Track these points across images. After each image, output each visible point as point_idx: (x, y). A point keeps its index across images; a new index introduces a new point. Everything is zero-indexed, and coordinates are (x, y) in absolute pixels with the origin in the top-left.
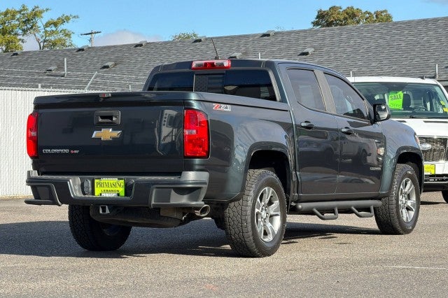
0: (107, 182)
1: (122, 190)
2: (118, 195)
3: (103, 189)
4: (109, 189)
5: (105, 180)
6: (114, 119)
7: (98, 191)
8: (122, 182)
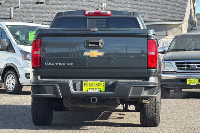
0: (92, 83)
1: (103, 88)
2: (100, 91)
3: (89, 87)
4: (93, 87)
5: (90, 82)
6: (100, 44)
7: (85, 89)
8: (103, 83)
